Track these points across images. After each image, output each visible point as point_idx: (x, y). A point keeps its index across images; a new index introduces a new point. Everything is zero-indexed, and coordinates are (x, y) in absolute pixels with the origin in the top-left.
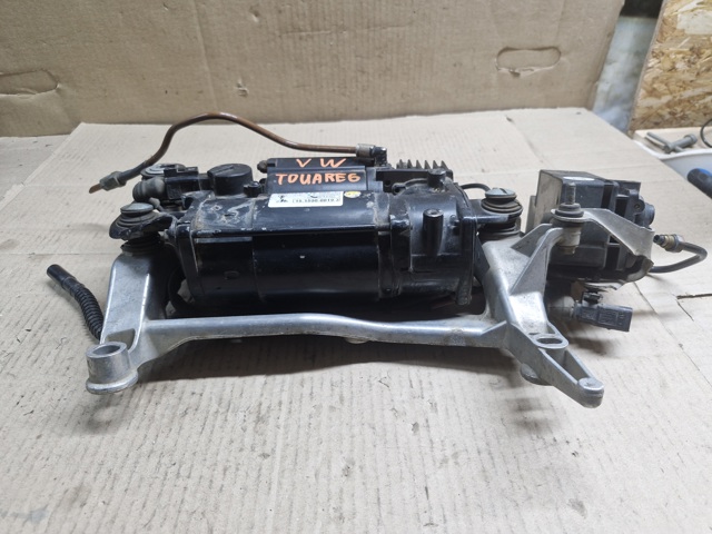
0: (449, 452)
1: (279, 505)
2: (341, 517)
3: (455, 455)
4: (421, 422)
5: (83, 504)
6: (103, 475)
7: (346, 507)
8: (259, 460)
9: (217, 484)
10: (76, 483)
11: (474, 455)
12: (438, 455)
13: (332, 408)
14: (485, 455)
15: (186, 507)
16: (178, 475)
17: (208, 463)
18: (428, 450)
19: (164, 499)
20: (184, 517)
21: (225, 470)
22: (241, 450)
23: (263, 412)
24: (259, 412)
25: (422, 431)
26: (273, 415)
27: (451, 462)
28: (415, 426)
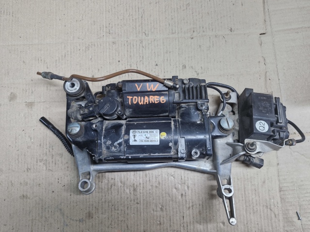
0: (191, 205)
1: (144, 219)
2: (160, 224)
3: (193, 206)
4: (184, 193)
5: (92, 218)
6: (94, 208)
7: (162, 221)
8: (136, 204)
9: (126, 212)
10: (88, 211)
11: (198, 206)
12: (188, 206)
13: (156, 187)
14: (201, 206)
15: (120, 219)
16: (115, 209)
17: (122, 205)
18: (185, 204)
19: (113, 216)
20: (120, 222)
21: (128, 208)
22: (131, 201)
23: (135, 187)
24: (134, 187)
25: (184, 197)
26: (138, 188)
27: (191, 208)
28: (182, 195)
